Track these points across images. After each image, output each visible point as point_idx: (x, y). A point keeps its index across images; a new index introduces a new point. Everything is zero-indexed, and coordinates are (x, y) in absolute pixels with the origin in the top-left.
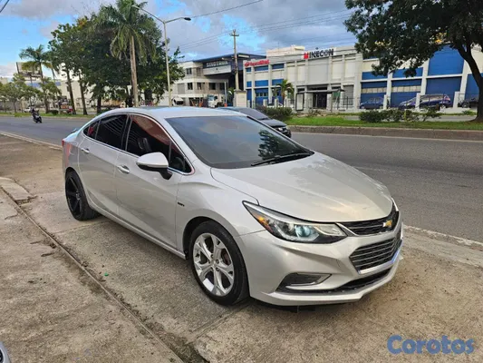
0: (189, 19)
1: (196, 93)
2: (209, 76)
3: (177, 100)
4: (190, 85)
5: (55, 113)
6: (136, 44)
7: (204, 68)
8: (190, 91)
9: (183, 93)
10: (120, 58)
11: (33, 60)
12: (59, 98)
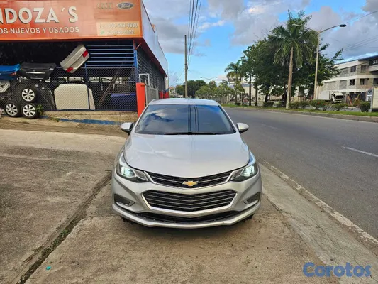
0: (344, 26)
1: (357, 88)
2: (373, 73)
3: (337, 94)
4: (352, 82)
5: (239, 104)
6: (295, 53)
7: (370, 65)
8: (352, 86)
9: (345, 88)
10: (283, 64)
11: (233, 71)
12: (243, 95)
